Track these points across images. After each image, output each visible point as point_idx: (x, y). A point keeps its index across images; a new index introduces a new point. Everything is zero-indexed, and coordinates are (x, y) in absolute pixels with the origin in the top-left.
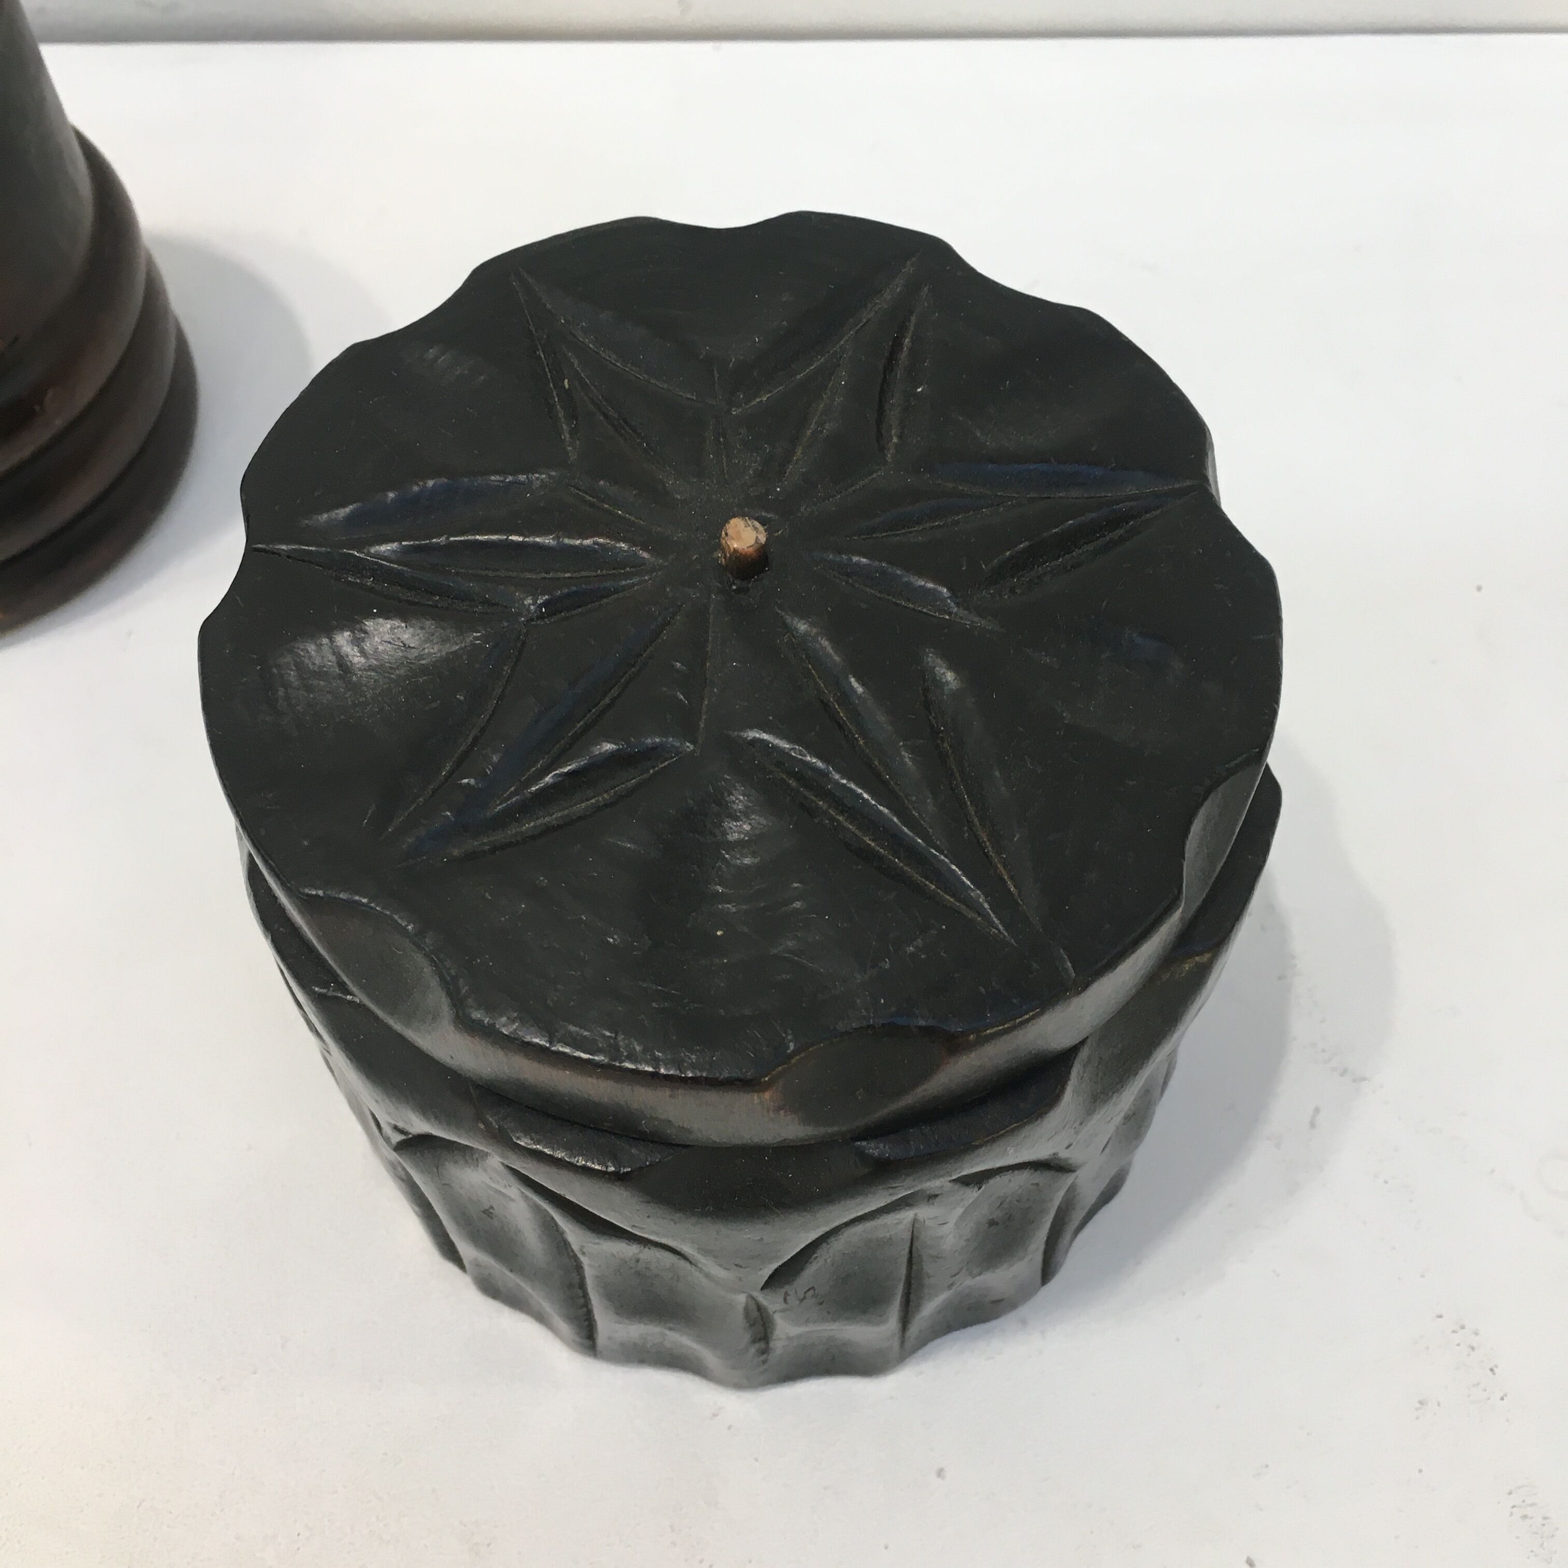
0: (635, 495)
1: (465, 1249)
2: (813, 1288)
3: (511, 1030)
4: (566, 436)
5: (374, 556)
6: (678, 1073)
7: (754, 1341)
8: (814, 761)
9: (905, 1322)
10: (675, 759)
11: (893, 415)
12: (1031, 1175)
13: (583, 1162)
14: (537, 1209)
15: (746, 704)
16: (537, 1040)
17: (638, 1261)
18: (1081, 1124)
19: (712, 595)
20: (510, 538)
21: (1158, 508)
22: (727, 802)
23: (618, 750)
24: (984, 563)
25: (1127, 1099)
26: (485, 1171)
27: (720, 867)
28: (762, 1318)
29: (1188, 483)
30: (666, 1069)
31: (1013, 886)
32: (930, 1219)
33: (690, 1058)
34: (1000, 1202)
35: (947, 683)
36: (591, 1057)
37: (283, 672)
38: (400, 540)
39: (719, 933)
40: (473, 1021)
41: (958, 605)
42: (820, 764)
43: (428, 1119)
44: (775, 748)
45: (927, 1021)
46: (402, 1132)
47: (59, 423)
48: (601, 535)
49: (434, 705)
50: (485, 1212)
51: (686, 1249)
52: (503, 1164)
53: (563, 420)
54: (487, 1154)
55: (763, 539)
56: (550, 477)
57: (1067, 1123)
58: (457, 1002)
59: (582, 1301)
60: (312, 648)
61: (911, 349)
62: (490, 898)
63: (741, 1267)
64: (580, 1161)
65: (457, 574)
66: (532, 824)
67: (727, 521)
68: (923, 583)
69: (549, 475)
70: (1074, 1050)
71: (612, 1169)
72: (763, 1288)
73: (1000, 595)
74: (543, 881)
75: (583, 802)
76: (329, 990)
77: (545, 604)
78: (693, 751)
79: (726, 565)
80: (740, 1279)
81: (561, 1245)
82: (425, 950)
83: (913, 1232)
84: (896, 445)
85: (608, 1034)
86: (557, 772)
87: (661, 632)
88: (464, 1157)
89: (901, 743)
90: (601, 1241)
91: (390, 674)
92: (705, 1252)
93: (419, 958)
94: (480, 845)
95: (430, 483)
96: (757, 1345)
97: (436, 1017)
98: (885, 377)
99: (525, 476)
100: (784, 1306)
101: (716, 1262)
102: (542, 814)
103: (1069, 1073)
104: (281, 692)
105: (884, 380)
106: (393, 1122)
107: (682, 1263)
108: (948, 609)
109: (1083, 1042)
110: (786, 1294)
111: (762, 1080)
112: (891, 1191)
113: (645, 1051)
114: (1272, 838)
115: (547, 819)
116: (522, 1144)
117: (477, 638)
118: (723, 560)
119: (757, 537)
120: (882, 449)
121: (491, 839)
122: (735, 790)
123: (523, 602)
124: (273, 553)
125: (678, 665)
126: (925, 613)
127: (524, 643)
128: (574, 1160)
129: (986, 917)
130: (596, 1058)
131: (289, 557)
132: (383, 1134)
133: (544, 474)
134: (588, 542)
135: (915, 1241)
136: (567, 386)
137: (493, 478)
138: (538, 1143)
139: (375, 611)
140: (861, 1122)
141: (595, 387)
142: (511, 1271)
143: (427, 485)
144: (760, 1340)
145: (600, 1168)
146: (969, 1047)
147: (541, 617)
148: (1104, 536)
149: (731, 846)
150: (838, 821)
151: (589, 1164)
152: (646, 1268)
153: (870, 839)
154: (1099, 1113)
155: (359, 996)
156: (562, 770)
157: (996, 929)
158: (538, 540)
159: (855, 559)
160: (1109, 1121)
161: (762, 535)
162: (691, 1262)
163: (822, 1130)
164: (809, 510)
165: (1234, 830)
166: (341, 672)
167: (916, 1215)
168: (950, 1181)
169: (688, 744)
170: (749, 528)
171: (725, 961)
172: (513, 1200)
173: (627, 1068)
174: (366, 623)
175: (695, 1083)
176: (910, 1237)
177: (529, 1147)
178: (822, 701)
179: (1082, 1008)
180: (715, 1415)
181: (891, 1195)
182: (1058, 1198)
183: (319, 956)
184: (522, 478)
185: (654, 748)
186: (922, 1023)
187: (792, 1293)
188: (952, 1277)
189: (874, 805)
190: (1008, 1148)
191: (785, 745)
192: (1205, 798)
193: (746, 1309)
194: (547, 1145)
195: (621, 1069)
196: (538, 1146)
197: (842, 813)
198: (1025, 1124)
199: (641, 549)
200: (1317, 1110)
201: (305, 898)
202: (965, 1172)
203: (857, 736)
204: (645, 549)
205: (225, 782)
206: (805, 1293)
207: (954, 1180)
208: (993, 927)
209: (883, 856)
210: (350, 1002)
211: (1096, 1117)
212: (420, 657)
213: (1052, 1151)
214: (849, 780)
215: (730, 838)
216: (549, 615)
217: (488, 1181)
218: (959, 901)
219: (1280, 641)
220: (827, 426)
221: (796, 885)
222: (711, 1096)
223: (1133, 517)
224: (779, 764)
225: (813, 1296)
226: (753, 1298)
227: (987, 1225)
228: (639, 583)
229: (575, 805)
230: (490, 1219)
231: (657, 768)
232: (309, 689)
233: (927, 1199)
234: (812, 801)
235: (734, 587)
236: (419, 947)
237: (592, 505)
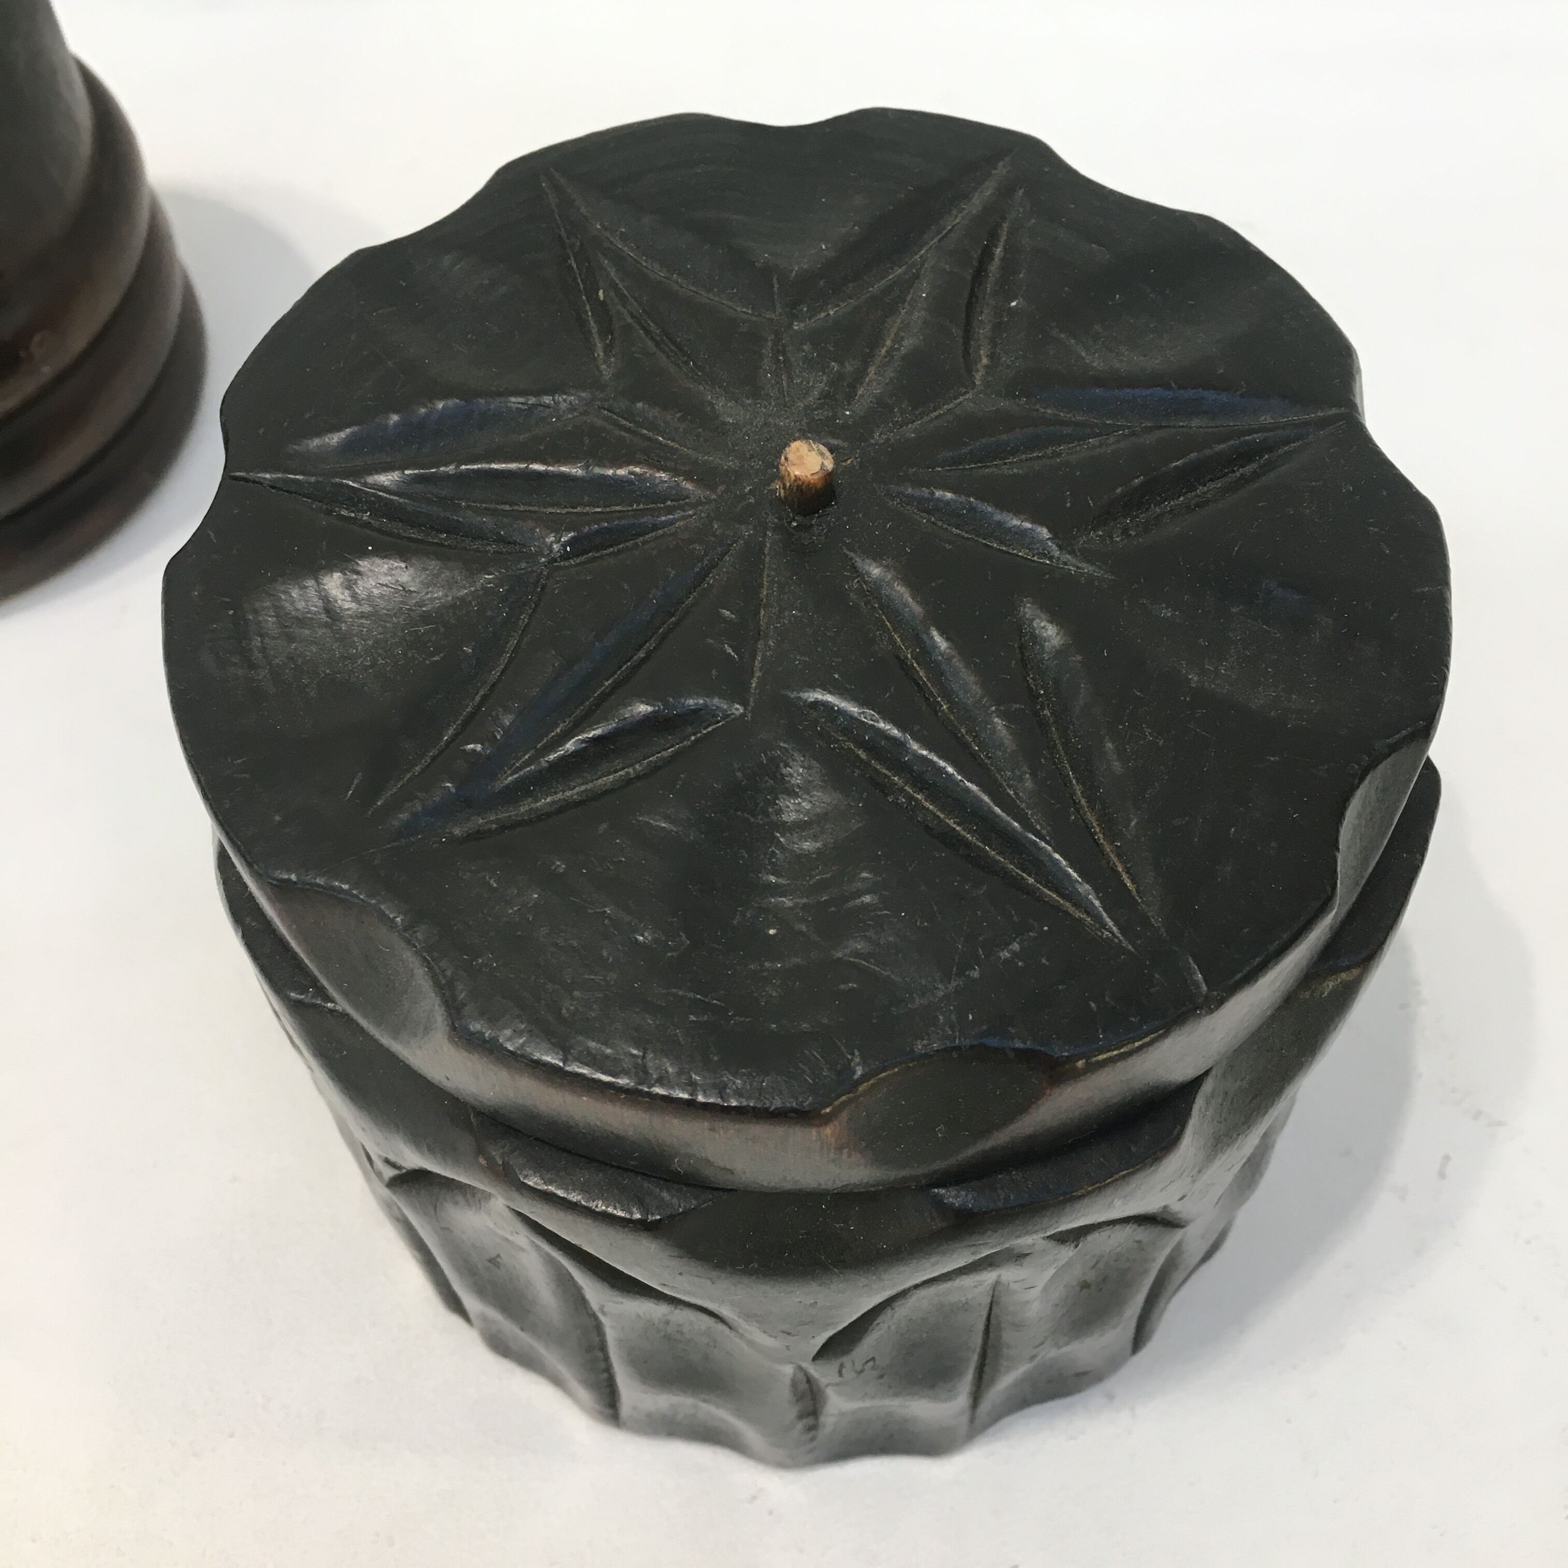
0: (679, 419)
1: (471, 1302)
2: (873, 1359)
3: (517, 1045)
4: (600, 353)
5: (373, 486)
6: (719, 1101)
7: (800, 1417)
8: (888, 727)
9: (976, 1398)
10: (720, 724)
11: (983, 332)
12: (1135, 1230)
13: (604, 1208)
14: (550, 1261)
15: (807, 659)
16: (548, 1058)
17: (667, 1323)
18: (1199, 1172)
19: (768, 533)
20: (531, 466)
21: (1298, 440)
22: (782, 775)
23: (653, 712)
24: (1091, 499)
25: (1250, 1142)
26: (489, 1214)
27: (773, 852)
28: (811, 1390)
29: (1334, 411)
30: (705, 1094)
31: (1129, 881)
32: (1015, 1282)
33: (734, 1083)
34: (1095, 1260)
35: (1047, 639)
36: (613, 1080)
37: (261, 619)
38: (402, 468)
39: (772, 932)
40: (472, 1034)
41: (1060, 547)
42: (895, 732)
43: (422, 1153)
44: (841, 712)
45: (1025, 1043)
46: (393, 1165)
47: (47, 371)
48: (637, 463)
49: (436, 658)
50: (491, 1261)
51: (725, 1311)
52: (508, 1207)
53: (596, 336)
54: (488, 1196)
55: (829, 465)
56: (580, 399)
57: (1184, 1171)
58: (453, 1009)
59: (602, 1365)
60: (295, 593)
61: (1003, 259)
62: (495, 885)
63: (789, 1334)
64: (599, 1206)
65: (468, 507)
66: (549, 800)
67: (787, 445)
68: (1019, 523)
69: (579, 396)
70: (1195, 1083)
71: (637, 1216)
72: (815, 1359)
73: (1111, 537)
74: (560, 866)
75: (609, 774)
76: (307, 996)
77: (569, 543)
78: (743, 715)
79: (785, 497)
80: (788, 1347)
81: (579, 1301)
82: (416, 947)
83: (993, 1296)
84: (986, 367)
85: (635, 1052)
86: (580, 737)
87: (707, 576)
88: (464, 1196)
89: (993, 708)
90: (624, 1300)
91: (385, 622)
92: (749, 1316)
93: (409, 956)
94: (486, 823)
95: (440, 405)
96: (805, 1421)
97: (427, 1030)
98: (972, 290)
99: (551, 398)
100: (838, 1379)
101: (759, 1328)
102: (561, 789)
103: (1191, 1108)
104: (257, 641)
105: (972, 294)
106: (385, 1155)
107: (720, 1327)
108: (1049, 553)
109: (1207, 1073)
110: (842, 1366)
111: (823, 1112)
112: (973, 1249)
113: (680, 1073)
114: (1431, 833)
115: (568, 793)
116: (531, 1183)
117: (490, 582)
118: (782, 491)
119: (823, 464)
120: (970, 371)
121: (500, 816)
122: (793, 760)
123: (544, 540)
124: (254, 482)
125: (727, 613)
126: (1022, 557)
127: (544, 588)
128: (592, 1205)
129: (1097, 918)
130: (619, 1081)
131: (273, 487)
132: (375, 1167)
133: (572, 395)
134: (621, 472)
135: (994, 1308)
136: (602, 298)
137: (513, 399)
138: (551, 1182)
139: (370, 548)
140: (939, 1165)
141: (634, 298)
142: (522, 1329)
143: (437, 407)
144: (809, 1415)
145: (623, 1215)
146: (1076, 1075)
147: (565, 557)
148: (1234, 471)
149: (785, 828)
150: (916, 800)
151: (610, 1210)
152: (677, 1331)
153: (955, 823)
154: (1220, 1159)
155: (342, 1004)
156: (585, 735)
157: (1110, 932)
158: (563, 469)
159: (938, 493)
160: (1230, 1169)
161: (829, 461)
162: (730, 1328)
163: (892, 1174)
164: (884, 437)
165: (1393, 819)
166: (328, 619)
167: (999, 1276)
168: (1044, 1238)
169: (738, 706)
170: (814, 453)
171: (779, 965)
172: (523, 1250)
173: (657, 1094)
174: (360, 562)
175: (740, 1113)
176: (989, 1301)
177: (539, 1188)
178: (898, 657)
179: (1213, 1030)
180: (754, 1498)
181: (973, 1254)
182: (1161, 1258)
183: (295, 956)
184: (547, 400)
185: (696, 711)
186: (1019, 1045)
187: (848, 1365)
188: (1035, 1348)
189: (961, 781)
190: (1116, 1200)
191: (853, 709)
192: (1362, 779)
193: (794, 1384)
194: (559, 1187)
195: (649, 1094)
196: (550, 1187)
197: (920, 791)
198: (1138, 1170)
199: (684, 480)
200: (1447, 1158)
201: (275, 882)
202: (1064, 1227)
203: (939, 699)
204: (689, 478)
205: (187, 744)
206: (864, 1365)
207: (1048, 1237)
208: (1105, 929)
209: (971, 843)
210: (332, 1011)
211: (1217, 1163)
212: (420, 604)
213: (1163, 1204)
214: (930, 751)
215: (785, 817)
216: (575, 554)
217: (492, 1226)
218: (1063, 898)
219: (1448, 593)
220: (905, 343)
221: (865, 875)
222: (758, 1129)
223: (1270, 450)
224: (846, 731)
225: (873, 1368)
226: (800, 1368)
227: (1078, 1289)
228: (683, 518)
229: (600, 778)
230: (497, 1269)
231: (699, 735)
232: (291, 639)
233: (1014, 1260)
234: (886, 776)
235: (795, 524)
236: (408, 942)
237: (628, 430)
